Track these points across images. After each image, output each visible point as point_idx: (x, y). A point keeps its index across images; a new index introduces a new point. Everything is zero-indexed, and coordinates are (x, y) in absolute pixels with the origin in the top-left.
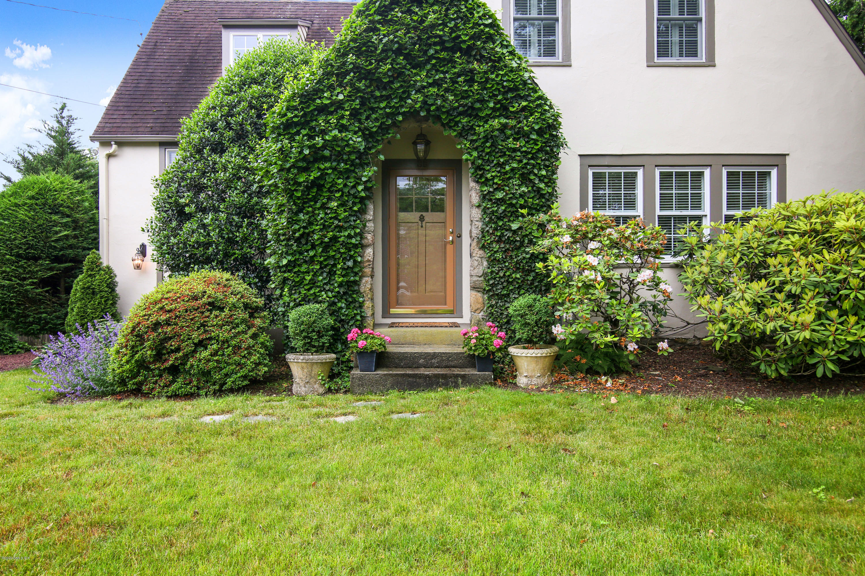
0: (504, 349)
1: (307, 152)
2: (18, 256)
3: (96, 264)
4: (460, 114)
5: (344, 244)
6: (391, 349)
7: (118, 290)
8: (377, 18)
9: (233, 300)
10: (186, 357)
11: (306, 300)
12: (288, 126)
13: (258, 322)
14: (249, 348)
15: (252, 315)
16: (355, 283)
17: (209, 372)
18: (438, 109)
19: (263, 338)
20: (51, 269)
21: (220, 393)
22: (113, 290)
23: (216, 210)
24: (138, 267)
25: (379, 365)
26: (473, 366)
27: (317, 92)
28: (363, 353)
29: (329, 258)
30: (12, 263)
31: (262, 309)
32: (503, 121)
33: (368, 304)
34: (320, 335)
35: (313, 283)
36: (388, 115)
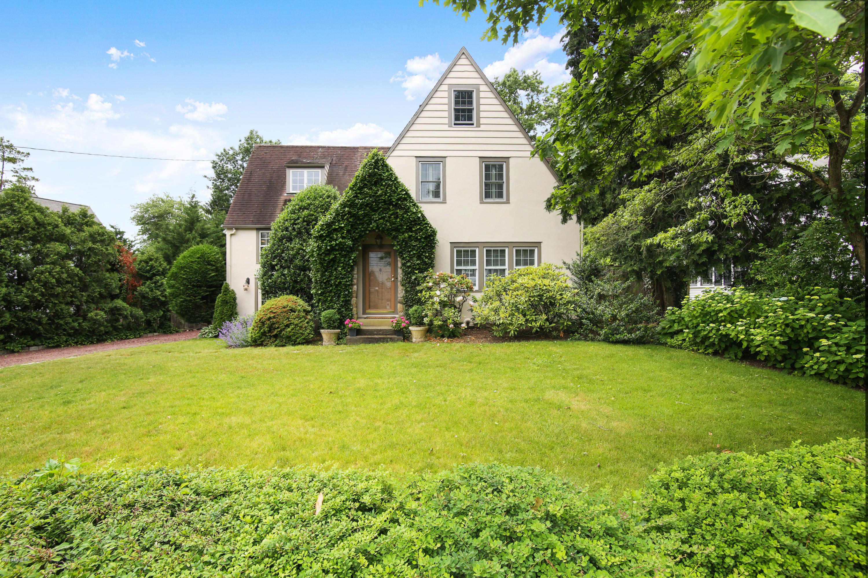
0: (407, 328)
1: (329, 248)
2: (193, 286)
3: (227, 289)
4: (392, 230)
5: (344, 284)
6: (362, 328)
7: (237, 301)
8: (358, 191)
9: (299, 308)
10: (281, 331)
11: (328, 308)
12: (321, 236)
13: (309, 317)
14: (305, 327)
15: (306, 314)
16: (350, 300)
17: (290, 337)
18: (383, 228)
19: (311, 323)
20: (206, 291)
21: (294, 345)
22: (235, 301)
23: (289, 267)
24: (246, 290)
25: (357, 334)
26: (395, 334)
27: (333, 223)
28: (351, 329)
29: (338, 290)
30: (191, 289)
31: (310, 312)
32: (410, 234)
33: (355, 309)
34: (334, 322)
35: (331, 301)
36: (363, 231)
